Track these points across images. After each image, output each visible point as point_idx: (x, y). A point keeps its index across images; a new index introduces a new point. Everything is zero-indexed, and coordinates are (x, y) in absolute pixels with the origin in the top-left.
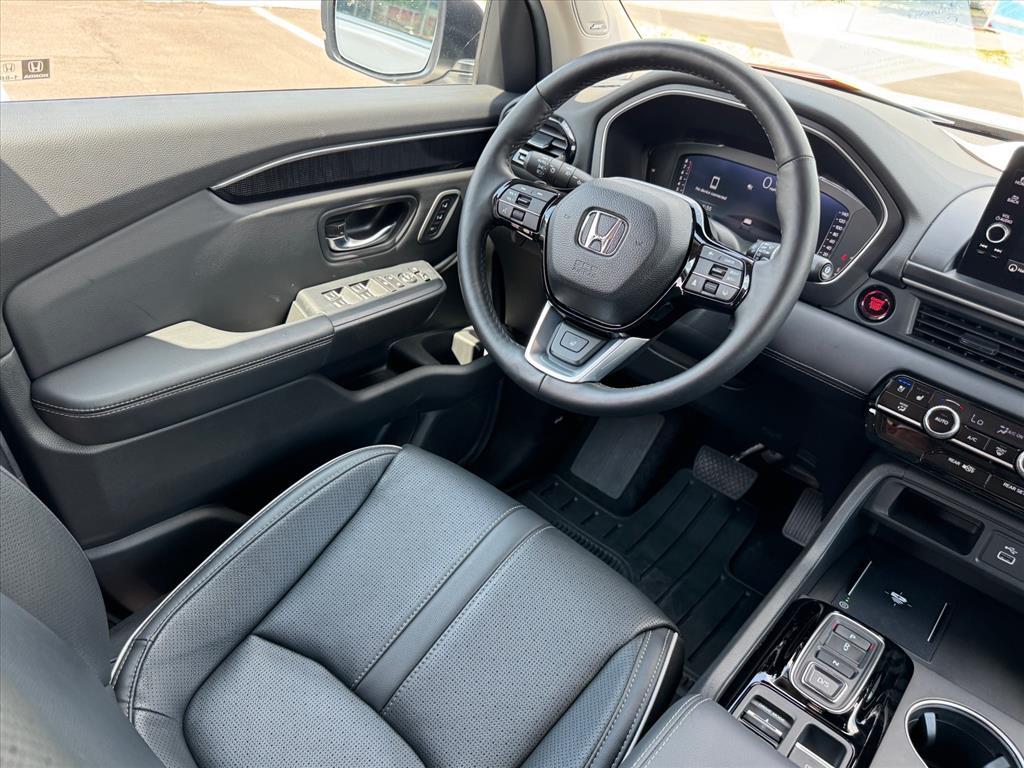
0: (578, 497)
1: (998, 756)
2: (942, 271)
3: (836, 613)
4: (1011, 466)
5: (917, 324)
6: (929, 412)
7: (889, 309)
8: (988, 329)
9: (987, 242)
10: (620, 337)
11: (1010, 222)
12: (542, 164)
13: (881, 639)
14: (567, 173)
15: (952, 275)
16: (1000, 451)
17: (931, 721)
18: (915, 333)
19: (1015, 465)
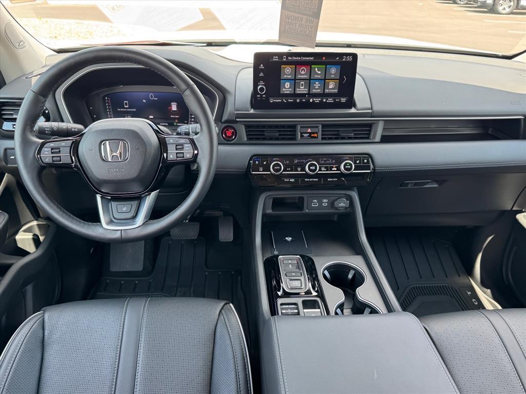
0: (123, 280)
1: (350, 270)
2: (249, 111)
3: (280, 257)
4: (304, 172)
5: (247, 135)
6: (271, 167)
7: (235, 133)
8: (270, 126)
9: (259, 94)
10: (147, 195)
11: (264, 83)
12: (47, 128)
13: (298, 256)
14: (64, 127)
15: (252, 111)
16: (299, 169)
17: (326, 273)
18: (248, 139)
19: (305, 171)
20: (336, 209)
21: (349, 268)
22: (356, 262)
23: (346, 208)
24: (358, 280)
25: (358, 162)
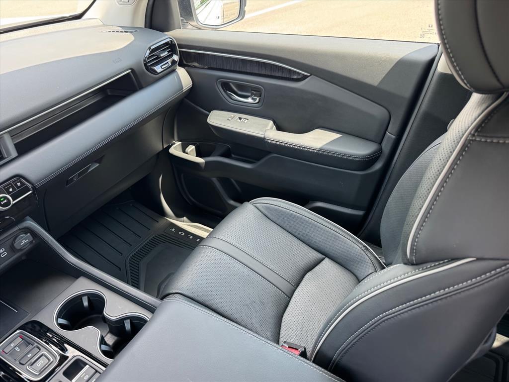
13: (18, 331)
20: (21, 250)
21: (79, 298)
22: (82, 287)
23: (31, 242)
24: (97, 303)
25: (11, 190)
